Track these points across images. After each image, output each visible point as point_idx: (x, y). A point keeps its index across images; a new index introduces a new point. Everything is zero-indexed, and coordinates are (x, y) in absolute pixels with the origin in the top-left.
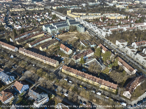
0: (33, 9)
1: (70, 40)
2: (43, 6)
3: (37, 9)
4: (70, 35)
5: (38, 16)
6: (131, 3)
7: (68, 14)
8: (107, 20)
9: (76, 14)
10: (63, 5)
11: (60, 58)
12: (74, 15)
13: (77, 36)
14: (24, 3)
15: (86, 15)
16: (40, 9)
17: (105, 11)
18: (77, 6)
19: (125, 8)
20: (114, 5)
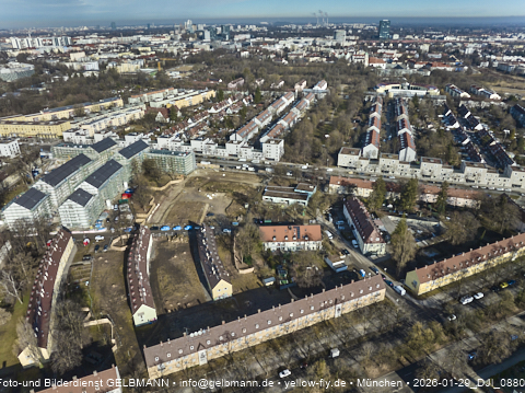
1: (212, 209)
8: (180, 114)
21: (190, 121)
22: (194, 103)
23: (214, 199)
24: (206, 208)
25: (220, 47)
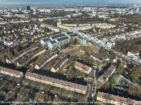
0: (18, 22)
1: (78, 54)
2: (27, 18)
3: (23, 22)
4: (74, 48)
5: (28, 29)
6: (108, 13)
7: (58, 25)
8: (100, 30)
9: (66, 25)
10: (48, 17)
11: (82, 80)
12: (66, 26)
13: (82, 50)
14: (5, 16)
15: (78, 26)
16: (25, 21)
17: (92, 21)
18: (62, 17)
19: (107, 18)
20: (96, 16)
21: (100, 32)
22: (108, 28)
23: (81, 52)
24: (76, 53)
25: (137, 13)
